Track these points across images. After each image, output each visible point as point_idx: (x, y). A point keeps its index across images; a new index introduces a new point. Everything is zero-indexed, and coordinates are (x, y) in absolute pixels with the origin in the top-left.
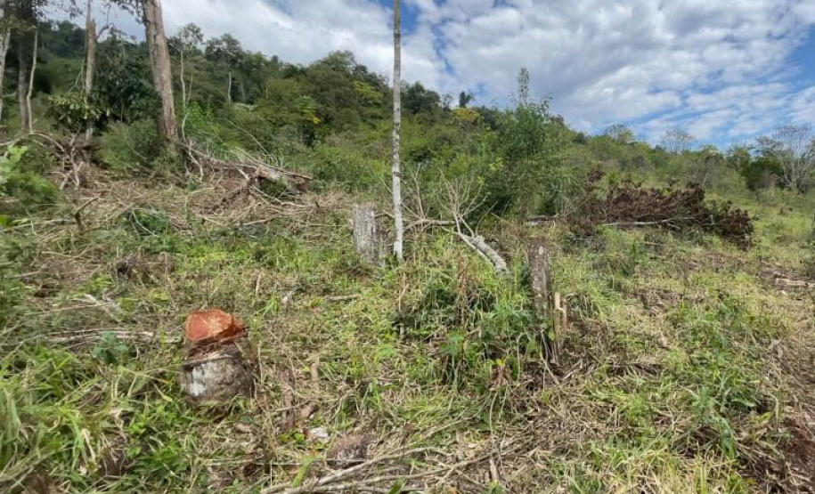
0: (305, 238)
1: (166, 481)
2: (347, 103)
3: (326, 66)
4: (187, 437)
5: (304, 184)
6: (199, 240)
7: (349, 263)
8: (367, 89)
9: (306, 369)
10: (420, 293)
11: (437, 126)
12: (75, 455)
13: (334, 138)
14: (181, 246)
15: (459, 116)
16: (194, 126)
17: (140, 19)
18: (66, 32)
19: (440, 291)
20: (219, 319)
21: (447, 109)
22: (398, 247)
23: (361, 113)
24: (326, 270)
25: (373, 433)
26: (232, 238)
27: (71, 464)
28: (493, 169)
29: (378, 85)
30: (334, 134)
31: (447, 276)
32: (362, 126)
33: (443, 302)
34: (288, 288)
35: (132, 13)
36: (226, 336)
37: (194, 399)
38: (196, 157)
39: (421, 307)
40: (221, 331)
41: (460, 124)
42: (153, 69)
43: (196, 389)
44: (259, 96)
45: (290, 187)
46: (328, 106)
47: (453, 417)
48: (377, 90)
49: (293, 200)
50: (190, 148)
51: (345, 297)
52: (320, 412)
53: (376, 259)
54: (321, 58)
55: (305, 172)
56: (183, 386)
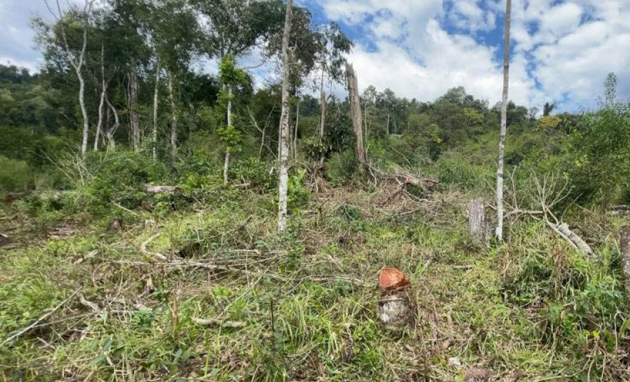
0: (435, 224)
1: (371, 373)
2: (459, 126)
3: (446, 100)
4: (381, 347)
5: (433, 186)
6: (377, 224)
7: (465, 242)
8: (473, 113)
9: (444, 315)
10: (521, 268)
11: (524, 135)
12: (329, 347)
13: (449, 152)
14: (368, 228)
15: (544, 123)
16: (372, 152)
17: (347, 88)
18: (307, 101)
19: (536, 268)
20: (396, 275)
21: (533, 120)
22: (499, 231)
23: (467, 131)
24: (449, 246)
25: (491, 370)
26: (394, 223)
27: (327, 352)
28: (579, 165)
29: (480, 108)
30: (449, 150)
31: (541, 256)
32: (469, 141)
33: (538, 277)
34: (428, 257)
35: (343, 84)
36: (400, 286)
37: (384, 324)
38: (373, 171)
39: (521, 279)
40: (397, 282)
41: (545, 130)
42: (352, 118)
43: (385, 318)
44: (404, 128)
45: (424, 189)
46: (446, 129)
47: (554, 372)
48: (480, 113)
49: (427, 197)
50: (370, 166)
51: (464, 267)
52: (454, 347)
53: (483, 240)
54: (442, 95)
55: (434, 178)
56: (378, 314)
